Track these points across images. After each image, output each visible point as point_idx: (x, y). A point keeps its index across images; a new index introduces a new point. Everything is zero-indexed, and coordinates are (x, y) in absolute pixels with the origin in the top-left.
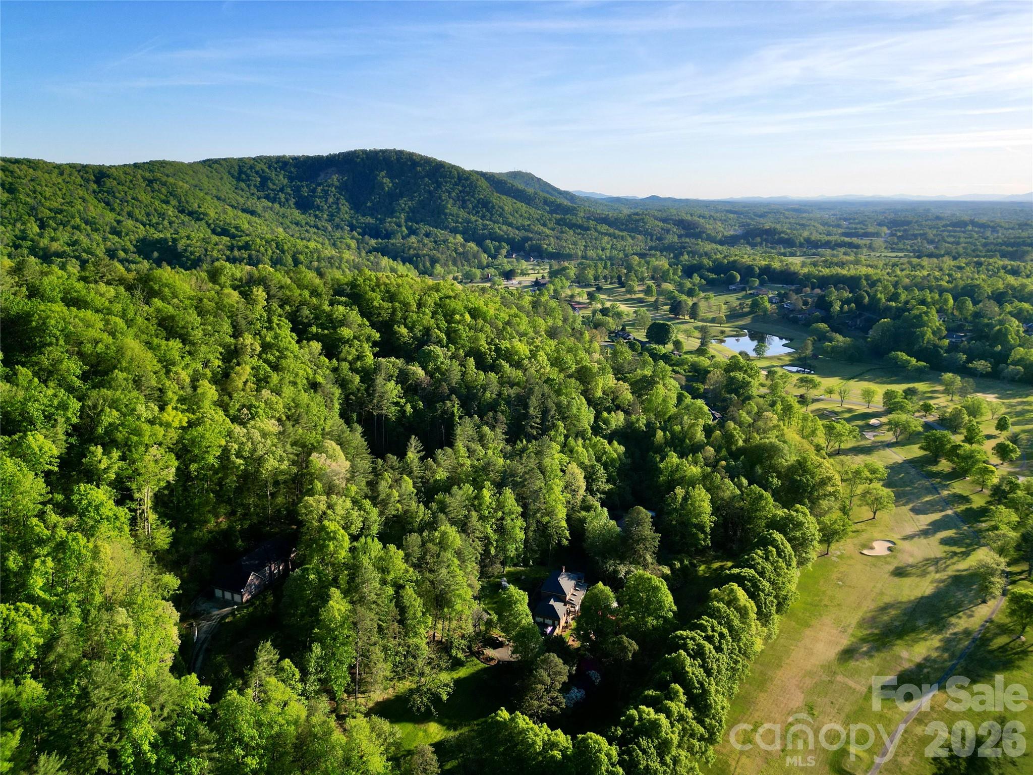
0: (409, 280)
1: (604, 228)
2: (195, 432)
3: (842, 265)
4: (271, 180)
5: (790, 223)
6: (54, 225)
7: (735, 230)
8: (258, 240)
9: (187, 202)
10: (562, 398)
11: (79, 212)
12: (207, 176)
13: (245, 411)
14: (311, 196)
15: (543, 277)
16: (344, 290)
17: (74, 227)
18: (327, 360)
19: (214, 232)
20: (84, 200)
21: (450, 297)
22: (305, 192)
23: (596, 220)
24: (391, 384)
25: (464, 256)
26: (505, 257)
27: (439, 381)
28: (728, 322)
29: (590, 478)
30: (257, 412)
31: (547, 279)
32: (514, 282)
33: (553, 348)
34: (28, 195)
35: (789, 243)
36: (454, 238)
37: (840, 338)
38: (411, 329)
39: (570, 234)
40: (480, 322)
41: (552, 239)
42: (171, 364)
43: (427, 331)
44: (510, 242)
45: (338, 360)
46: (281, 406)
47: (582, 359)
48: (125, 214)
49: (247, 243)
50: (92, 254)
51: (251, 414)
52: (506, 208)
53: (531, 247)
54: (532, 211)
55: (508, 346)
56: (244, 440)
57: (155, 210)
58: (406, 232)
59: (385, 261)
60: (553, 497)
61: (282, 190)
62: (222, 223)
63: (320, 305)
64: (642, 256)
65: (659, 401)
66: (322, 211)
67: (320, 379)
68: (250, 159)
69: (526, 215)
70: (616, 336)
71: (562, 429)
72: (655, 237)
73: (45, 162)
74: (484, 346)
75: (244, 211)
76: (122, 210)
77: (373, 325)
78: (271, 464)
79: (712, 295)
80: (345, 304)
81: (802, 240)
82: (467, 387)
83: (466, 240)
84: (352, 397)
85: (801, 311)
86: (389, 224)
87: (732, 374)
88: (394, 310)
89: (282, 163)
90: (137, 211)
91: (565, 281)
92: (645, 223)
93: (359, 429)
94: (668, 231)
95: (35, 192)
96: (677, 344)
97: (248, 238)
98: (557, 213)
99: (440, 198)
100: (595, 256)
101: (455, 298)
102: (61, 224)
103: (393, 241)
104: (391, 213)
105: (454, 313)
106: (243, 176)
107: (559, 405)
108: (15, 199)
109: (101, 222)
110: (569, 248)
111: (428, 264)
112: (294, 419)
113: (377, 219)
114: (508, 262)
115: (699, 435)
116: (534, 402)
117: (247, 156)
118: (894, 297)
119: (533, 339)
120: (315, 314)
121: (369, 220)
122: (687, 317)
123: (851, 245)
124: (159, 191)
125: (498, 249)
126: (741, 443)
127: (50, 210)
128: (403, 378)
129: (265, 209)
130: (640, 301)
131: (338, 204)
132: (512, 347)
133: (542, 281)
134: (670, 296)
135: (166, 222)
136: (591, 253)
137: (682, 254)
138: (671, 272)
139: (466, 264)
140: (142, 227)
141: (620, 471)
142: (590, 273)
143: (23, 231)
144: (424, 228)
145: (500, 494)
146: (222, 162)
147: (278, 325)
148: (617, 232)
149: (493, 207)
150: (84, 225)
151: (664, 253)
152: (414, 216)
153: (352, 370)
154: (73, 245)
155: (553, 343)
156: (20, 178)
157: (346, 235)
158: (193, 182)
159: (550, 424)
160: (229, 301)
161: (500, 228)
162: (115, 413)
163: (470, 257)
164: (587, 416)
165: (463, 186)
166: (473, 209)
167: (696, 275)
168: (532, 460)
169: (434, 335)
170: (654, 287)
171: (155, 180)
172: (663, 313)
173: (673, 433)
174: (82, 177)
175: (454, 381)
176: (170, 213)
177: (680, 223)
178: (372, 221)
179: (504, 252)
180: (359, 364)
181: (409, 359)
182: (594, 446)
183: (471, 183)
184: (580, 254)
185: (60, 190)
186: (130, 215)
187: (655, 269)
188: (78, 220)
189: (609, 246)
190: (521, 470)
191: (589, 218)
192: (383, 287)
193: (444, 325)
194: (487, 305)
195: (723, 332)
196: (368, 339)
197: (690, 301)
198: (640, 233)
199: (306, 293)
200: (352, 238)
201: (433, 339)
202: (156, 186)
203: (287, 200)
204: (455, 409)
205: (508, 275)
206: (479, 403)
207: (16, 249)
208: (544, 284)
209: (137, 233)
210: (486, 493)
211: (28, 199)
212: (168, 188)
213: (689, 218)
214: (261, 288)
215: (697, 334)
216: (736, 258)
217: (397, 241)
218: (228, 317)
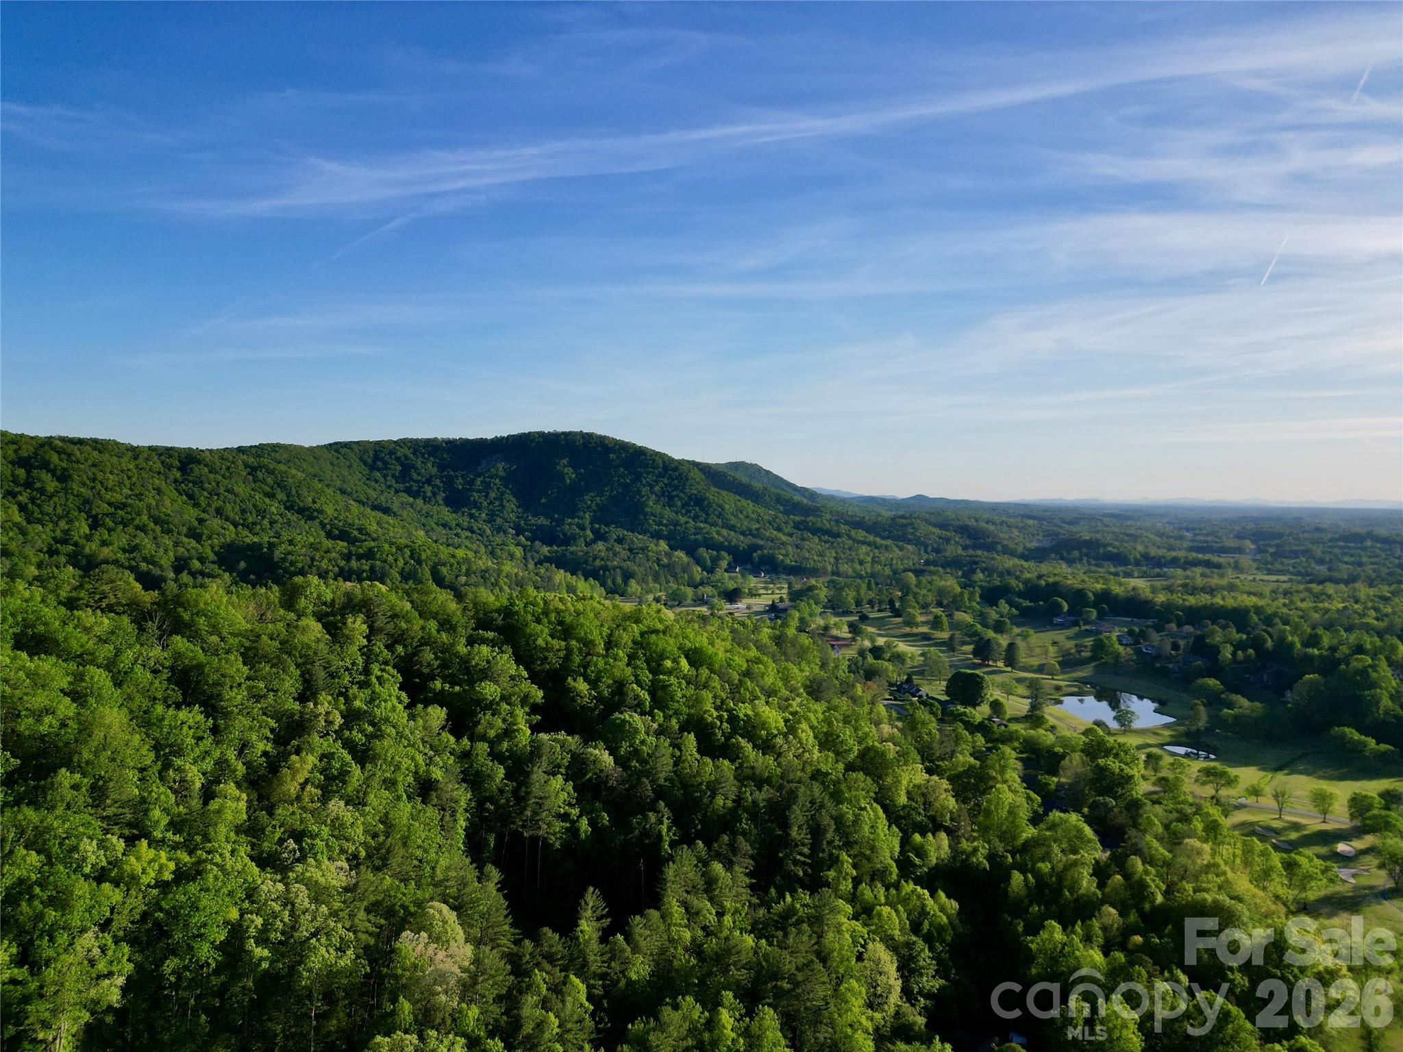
0: (595, 604)
1: (860, 534)
2: (180, 896)
3: (1211, 591)
4: (416, 469)
5: (1113, 533)
6: (111, 524)
7: (1039, 541)
8: (386, 546)
9: (299, 496)
10: (844, 808)
11: (149, 507)
12: (332, 464)
13: (291, 844)
14: (468, 490)
15: (781, 600)
16: (493, 620)
17: (138, 528)
18: (452, 739)
19: (329, 535)
20: (159, 491)
21: (656, 632)
22: (459, 484)
23: (847, 523)
24: (558, 782)
25: (670, 569)
26: (726, 570)
27: (640, 774)
28: (1063, 673)
29: (907, 968)
30: (312, 846)
31: (787, 603)
32: (739, 605)
33: (821, 717)
34: (84, 484)
35: (1119, 559)
36: (657, 545)
37: (1245, 702)
38: (593, 684)
39: (814, 543)
40: (704, 672)
41: (790, 548)
42: (172, 753)
43: (620, 687)
44: (733, 550)
45: (471, 739)
46: (360, 831)
47: (867, 734)
48: (212, 510)
49: (370, 550)
50: (154, 563)
51: (301, 849)
52: (727, 507)
53: (762, 557)
54: (762, 510)
55: (750, 712)
56: (277, 907)
57: (254, 506)
58: (591, 536)
59: (560, 576)
60: (850, 1017)
61: (429, 482)
62: (341, 524)
63: (452, 645)
64: (918, 573)
65: (1004, 814)
66: (480, 509)
67: (437, 774)
68: (390, 442)
69: (754, 516)
70: (898, 691)
71: (848, 867)
72: (930, 548)
73: (117, 443)
74: (711, 713)
75: (375, 508)
76: (209, 505)
77: (533, 678)
78: (322, 956)
79: (1031, 631)
80: (493, 643)
81: (1138, 556)
82: (684, 785)
83: (672, 548)
84: (490, 806)
85: (1169, 658)
86: (569, 526)
87: (1101, 762)
88: (569, 651)
89: (431, 448)
90: (229, 507)
91: (814, 606)
92: (916, 529)
93: (494, 874)
94: (948, 540)
95: (94, 480)
96: (996, 706)
97: (373, 544)
98: (794, 515)
99: (639, 492)
100: (850, 572)
101: (664, 632)
102: (121, 523)
103: (572, 549)
104: (573, 513)
105: (662, 656)
106: (380, 464)
107: (839, 820)
108: (65, 490)
109: (176, 521)
110: (813, 560)
111: (619, 580)
112: (378, 858)
113: (553, 520)
114: (730, 578)
115: (1085, 883)
116: (798, 815)
117: (386, 439)
118: (1313, 641)
119: (787, 700)
120: (443, 660)
121: (543, 521)
122: (1000, 664)
123: (1208, 564)
124: (264, 482)
125: (715, 561)
126: (1159, 899)
127: (110, 504)
128: (577, 769)
129: (403, 505)
130: (926, 637)
131: (502, 500)
132: (757, 715)
133: (781, 606)
134: (972, 634)
135: (266, 522)
136: (845, 568)
137: (974, 571)
138: (966, 596)
139: (672, 579)
140: (232, 527)
141: (953, 948)
142: (850, 596)
143: (66, 532)
144: (615, 532)
145: (752, 1019)
146: (353, 446)
147: (378, 678)
148: (878, 540)
149: (710, 505)
150: (152, 524)
151: (948, 570)
152: (603, 516)
153: (495, 756)
154: (130, 552)
155: (819, 707)
156: (78, 462)
157: (510, 540)
158: (312, 471)
159: (826, 855)
160: (305, 639)
161: (718, 533)
162: (34, 858)
163: (678, 570)
164: (888, 843)
165: (670, 478)
166: (683, 507)
167: (1002, 601)
168: (805, 938)
169: (631, 695)
170: (945, 619)
171: (260, 467)
172: (963, 657)
173: (1038, 875)
174: (163, 463)
175: (662, 775)
176: (273, 509)
177: (964, 530)
178: (546, 522)
179: (724, 564)
180: (505, 745)
181: (589, 736)
182: (905, 901)
183: (681, 474)
184: (829, 568)
185: (129, 478)
186: (219, 512)
187: (941, 592)
188: (145, 518)
189: (869, 559)
190: (789, 964)
191: (837, 522)
192: (553, 616)
193: (647, 676)
194: (712, 643)
195: (1058, 688)
196: (524, 700)
197: (1003, 641)
198: (909, 542)
199: (433, 625)
200: (517, 545)
201: (630, 700)
202: (259, 475)
203: (434, 494)
204: (664, 828)
205: (732, 596)
206: (705, 815)
207: (51, 556)
208: (785, 610)
209: (224, 535)
210: (726, 1018)
211: (83, 490)
212: (276, 477)
213: (973, 523)
214: (361, 618)
215: (1021, 690)
216: (1057, 579)
217: (578, 548)
218: (298, 666)
